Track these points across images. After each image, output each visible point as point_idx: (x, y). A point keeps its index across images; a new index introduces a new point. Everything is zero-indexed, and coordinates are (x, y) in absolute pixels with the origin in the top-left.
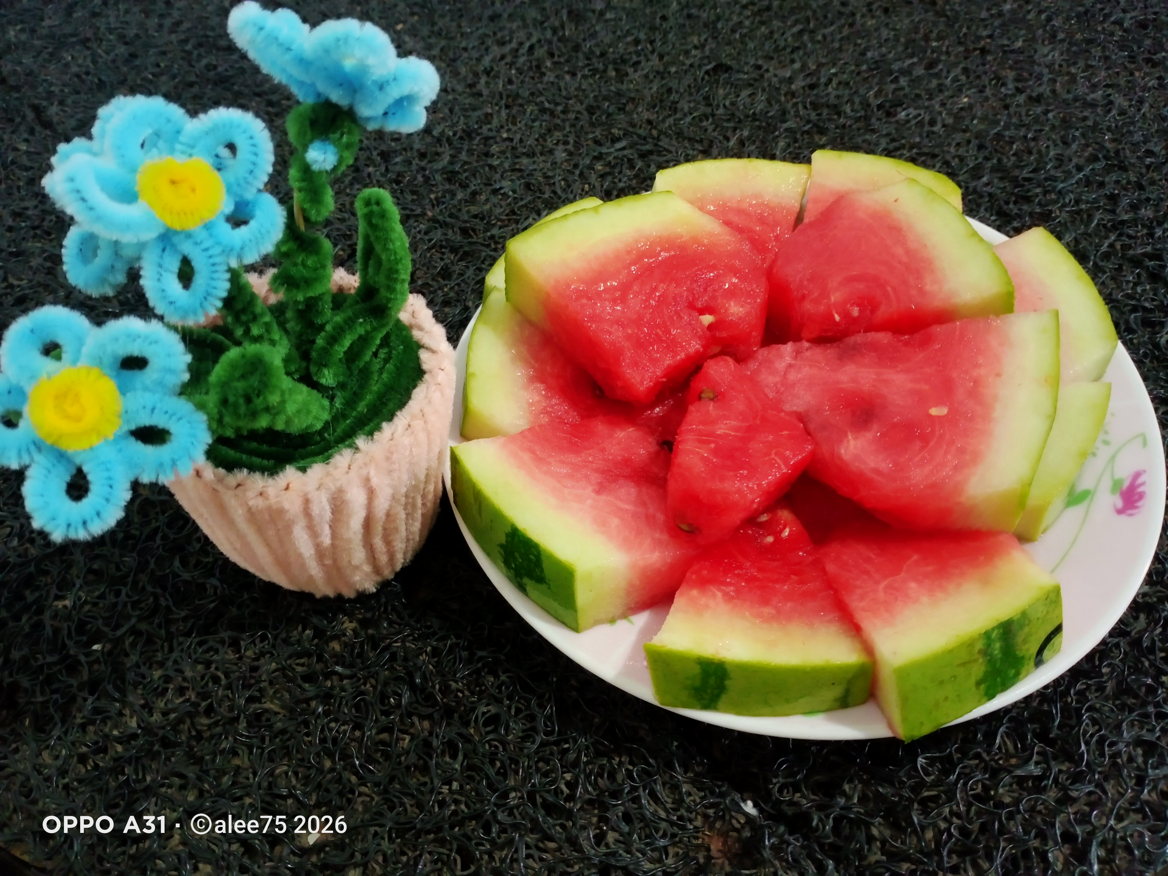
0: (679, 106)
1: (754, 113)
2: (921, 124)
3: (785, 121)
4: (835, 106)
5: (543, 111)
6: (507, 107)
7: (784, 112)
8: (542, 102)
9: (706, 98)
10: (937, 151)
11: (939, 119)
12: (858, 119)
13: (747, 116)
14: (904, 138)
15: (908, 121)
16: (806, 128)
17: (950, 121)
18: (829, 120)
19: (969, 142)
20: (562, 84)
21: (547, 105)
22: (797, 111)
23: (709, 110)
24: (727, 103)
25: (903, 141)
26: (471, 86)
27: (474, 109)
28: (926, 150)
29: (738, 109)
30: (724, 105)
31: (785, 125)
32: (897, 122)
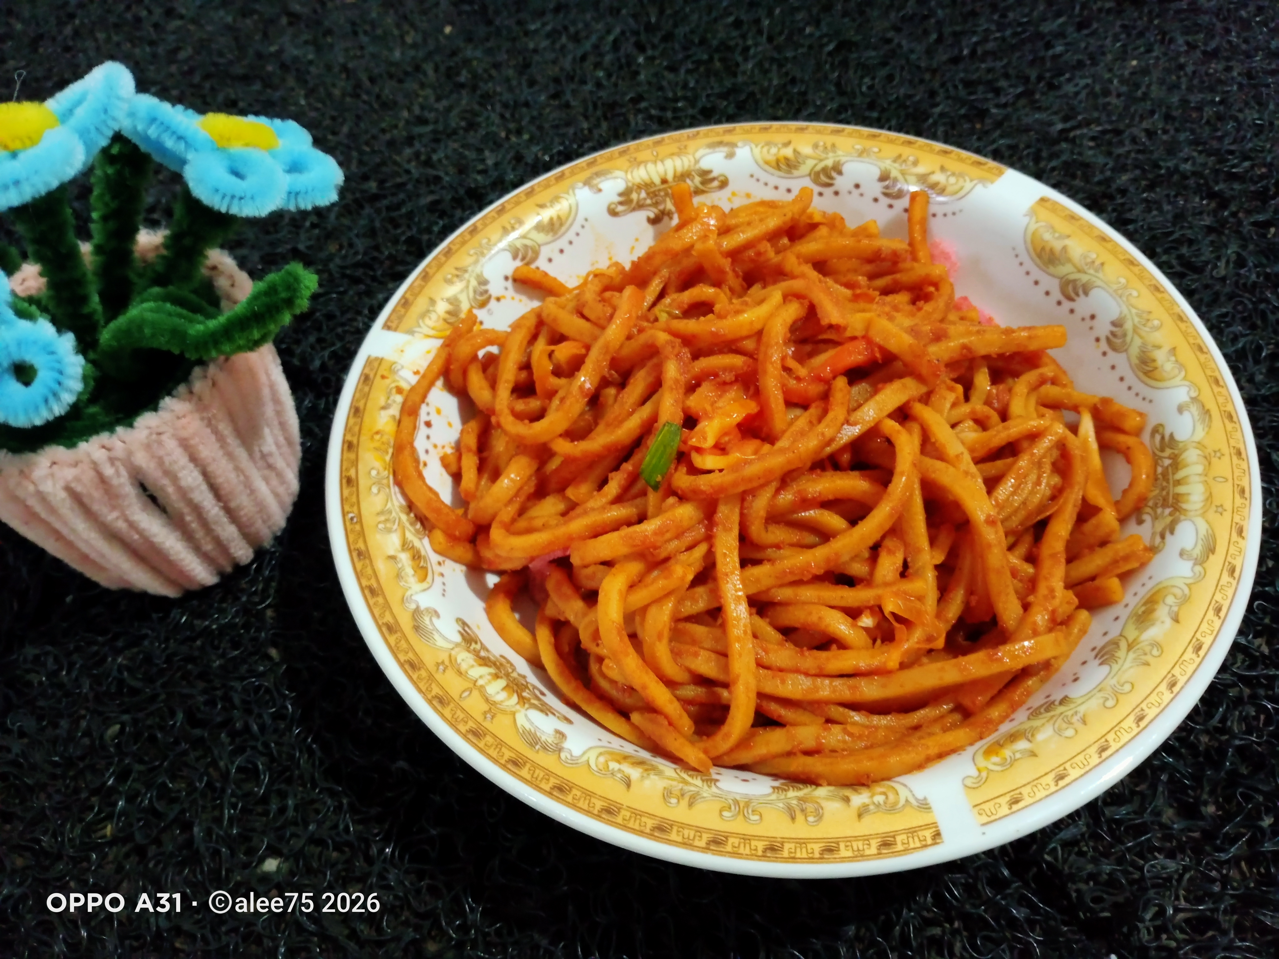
0: (810, 97)
1: (897, 98)
2: (1092, 94)
3: (937, 105)
4: (989, 83)
5: (651, 118)
6: (606, 118)
7: (932, 94)
8: (646, 109)
9: (838, 85)
10: (1121, 126)
11: (1112, 88)
12: (1019, 96)
13: (890, 103)
14: (1079, 113)
15: (1077, 94)
16: (963, 111)
17: (1124, 89)
18: (987, 100)
19: (1152, 112)
20: (665, 83)
21: (653, 112)
22: (947, 90)
23: (845, 100)
24: (864, 89)
25: (1080, 118)
26: (555, 96)
27: (568, 124)
28: (1108, 127)
29: (878, 94)
30: (862, 93)
31: (937, 110)
32: (1066, 95)
